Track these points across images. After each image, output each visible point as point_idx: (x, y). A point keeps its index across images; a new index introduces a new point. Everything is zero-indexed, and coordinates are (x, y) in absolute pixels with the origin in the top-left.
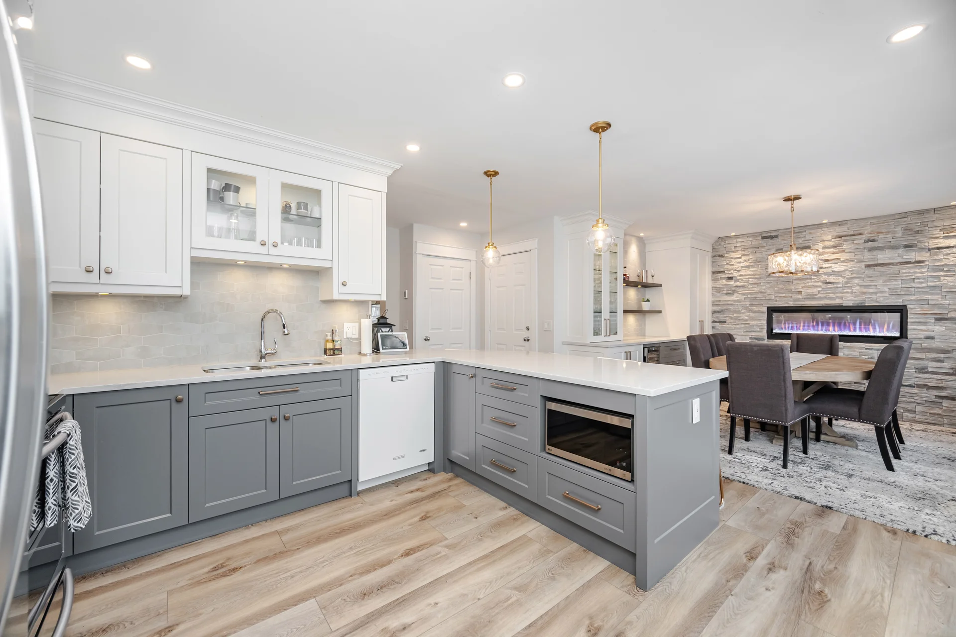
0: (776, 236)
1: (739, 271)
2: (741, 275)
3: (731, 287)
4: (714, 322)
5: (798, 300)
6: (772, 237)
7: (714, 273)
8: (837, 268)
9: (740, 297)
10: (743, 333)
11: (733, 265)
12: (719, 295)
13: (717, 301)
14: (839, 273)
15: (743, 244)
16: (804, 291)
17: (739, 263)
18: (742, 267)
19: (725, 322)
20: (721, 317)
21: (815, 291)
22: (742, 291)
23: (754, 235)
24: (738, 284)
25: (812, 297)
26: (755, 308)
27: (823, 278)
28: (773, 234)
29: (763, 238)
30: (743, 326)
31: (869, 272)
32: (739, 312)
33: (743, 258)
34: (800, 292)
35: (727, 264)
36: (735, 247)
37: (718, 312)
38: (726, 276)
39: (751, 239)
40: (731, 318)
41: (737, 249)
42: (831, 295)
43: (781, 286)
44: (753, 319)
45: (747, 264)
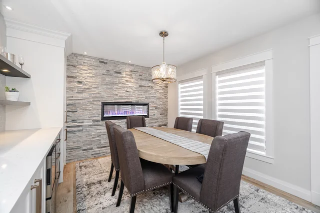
0: (107, 63)
1: (86, 78)
2: (87, 82)
3: (80, 88)
4: (68, 112)
5: (116, 99)
6: (105, 63)
7: (68, 77)
8: (130, 85)
9: (87, 95)
10: (88, 118)
11: (82, 74)
12: (71, 92)
13: (70, 97)
14: (131, 88)
15: (88, 62)
16: (119, 95)
17: (86, 73)
18: (88, 76)
19: (77, 111)
20: (74, 108)
21: (122, 95)
22: (87, 91)
23: (95, 59)
24: (85, 87)
25: (122, 97)
26: (95, 103)
27: (126, 89)
28: (105, 61)
29: (100, 62)
30: (88, 114)
31: (140, 89)
32: (86, 105)
33: (89, 71)
34: (117, 95)
35: (78, 72)
36: (84, 62)
37: (72, 105)
38: (78, 80)
39: (93, 60)
40: (81, 109)
41: (84, 64)
42: (128, 98)
43: (109, 91)
44: (94, 109)
45: (91, 75)
